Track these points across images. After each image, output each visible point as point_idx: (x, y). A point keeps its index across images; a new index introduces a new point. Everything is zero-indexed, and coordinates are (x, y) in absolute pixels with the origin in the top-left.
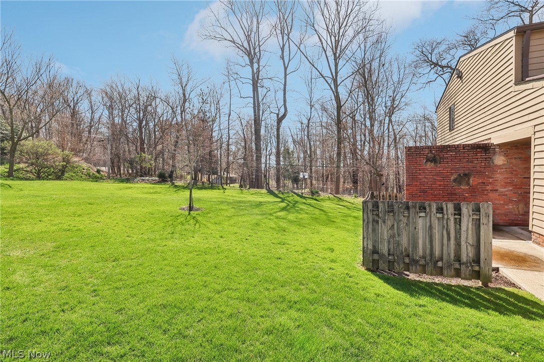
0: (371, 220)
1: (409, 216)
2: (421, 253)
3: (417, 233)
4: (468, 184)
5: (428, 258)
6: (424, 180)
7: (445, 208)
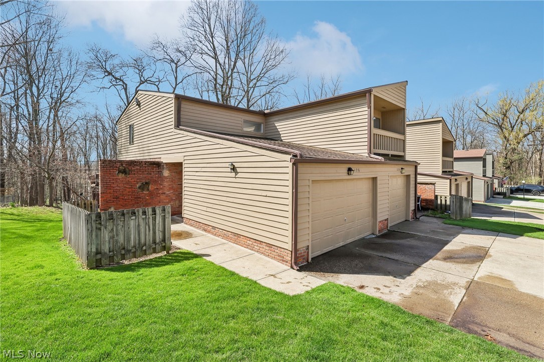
0: (94, 228)
1: (124, 220)
2: (132, 243)
3: (130, 231)
4: (148, 190)
5: (137, 246)
6: (116, 188)
7: (147, 212)
